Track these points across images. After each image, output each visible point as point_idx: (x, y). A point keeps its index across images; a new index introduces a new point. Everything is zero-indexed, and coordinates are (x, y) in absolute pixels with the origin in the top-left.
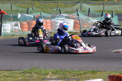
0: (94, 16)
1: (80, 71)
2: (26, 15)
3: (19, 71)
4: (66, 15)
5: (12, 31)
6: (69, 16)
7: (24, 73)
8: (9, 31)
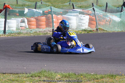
0: (112, 12)
1: (96, 75)
2: (34, 10)
3: (27, 74)
4: (79, 10)
5: (17, 29)
6: (83, 11)
7: (32, 76)
8: (14, 29)
